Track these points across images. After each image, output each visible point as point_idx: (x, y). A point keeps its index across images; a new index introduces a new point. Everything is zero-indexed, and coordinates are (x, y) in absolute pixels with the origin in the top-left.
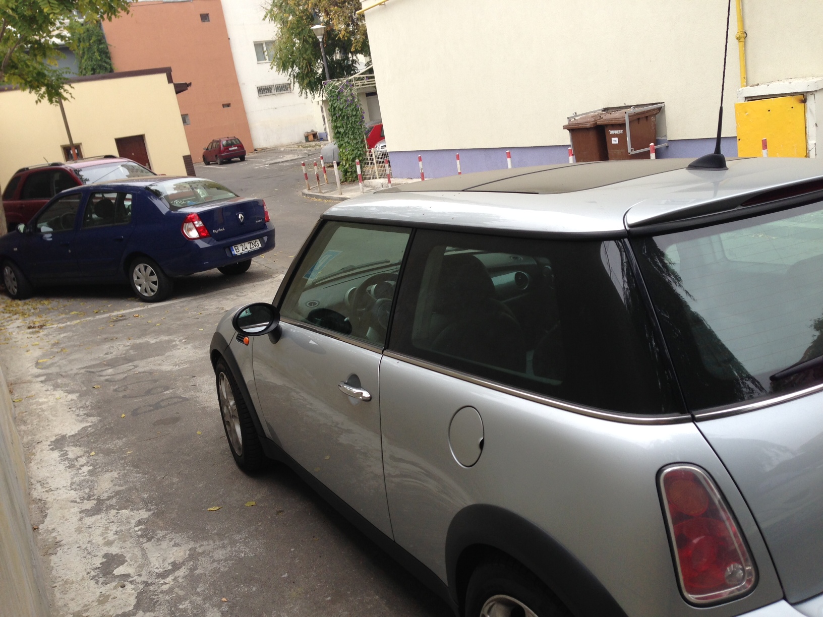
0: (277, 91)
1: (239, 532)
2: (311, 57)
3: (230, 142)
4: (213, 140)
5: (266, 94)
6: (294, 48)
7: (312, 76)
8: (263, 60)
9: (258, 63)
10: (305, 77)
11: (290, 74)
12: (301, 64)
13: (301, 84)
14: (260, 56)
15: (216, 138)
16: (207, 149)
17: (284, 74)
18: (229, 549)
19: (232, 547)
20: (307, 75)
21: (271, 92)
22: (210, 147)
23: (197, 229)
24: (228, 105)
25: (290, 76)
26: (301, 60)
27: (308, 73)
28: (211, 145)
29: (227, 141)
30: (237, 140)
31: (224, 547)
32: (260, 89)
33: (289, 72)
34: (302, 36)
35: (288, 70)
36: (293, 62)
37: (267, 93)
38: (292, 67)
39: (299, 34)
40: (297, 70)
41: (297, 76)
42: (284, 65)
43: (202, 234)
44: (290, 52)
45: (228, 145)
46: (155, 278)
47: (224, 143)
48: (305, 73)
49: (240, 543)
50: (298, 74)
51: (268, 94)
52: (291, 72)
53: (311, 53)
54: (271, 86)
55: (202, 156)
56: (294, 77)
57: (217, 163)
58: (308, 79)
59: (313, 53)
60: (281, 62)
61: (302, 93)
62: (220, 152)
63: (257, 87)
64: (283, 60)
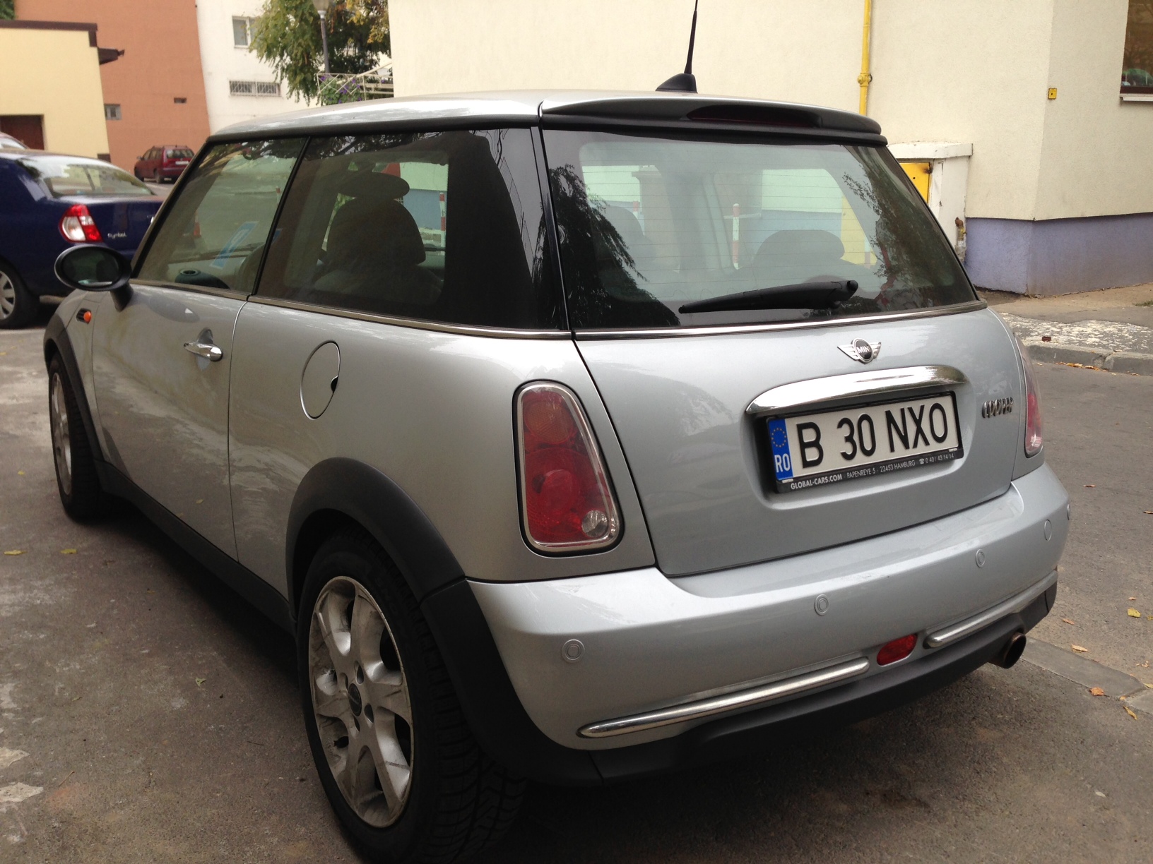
0: (258, 92)
1: (41, 579)
2: (310, 43)
3: (178, 153)
4: (154, 147)
5: (242, 93)
6: (287, 28)
7: (308, 71)
8: (244, 44)
9: (235, 48)
10: (298, 71)
11: (278, 65)
12: (295, 51)
13: (291, 81)
14: (240, 38)
15: (159, 145)
16: (143, 159)
17: (268, 63)
18: (21, 594)
19: (25, 593)
20: (302, 69)
21: (250, 91)
22: (146, 157)
23: (85, 228)
24: (183, 101)
25: (277, 67)
26: (295, 47)
27: (303, 65)
28: (149, 153)
29: (174, 151)
30: (189, 152)
31: (14, 592)
32: (233, 85)
33: (276, 62)
34: (300, 13)
35: (274, 58)
36: (284, 48)
37: (243, 91)
38: (282, 56)
39: (296, 8)
40: (288, 60)
41: (287, 70)
42: (270, 49)
43: (90, 236)
44: (280, 33)
45: (176, 157)
46: (11, 293)
47: (170, 152)
48: (300, 65)
49: (39, 589)
50: (289, 66)
51: (245, 94)
52: (279, 62)
53: (311, 38)
54: (252, 83)
55: (133, 168)
56: (283, 69)
57: (155, 182)
58: (303, 75)
59: (314, 38)
60: (266, 44)
61: (291, 94)
62: (162, 164)
63: (230, 82)
64: (269, 42)
